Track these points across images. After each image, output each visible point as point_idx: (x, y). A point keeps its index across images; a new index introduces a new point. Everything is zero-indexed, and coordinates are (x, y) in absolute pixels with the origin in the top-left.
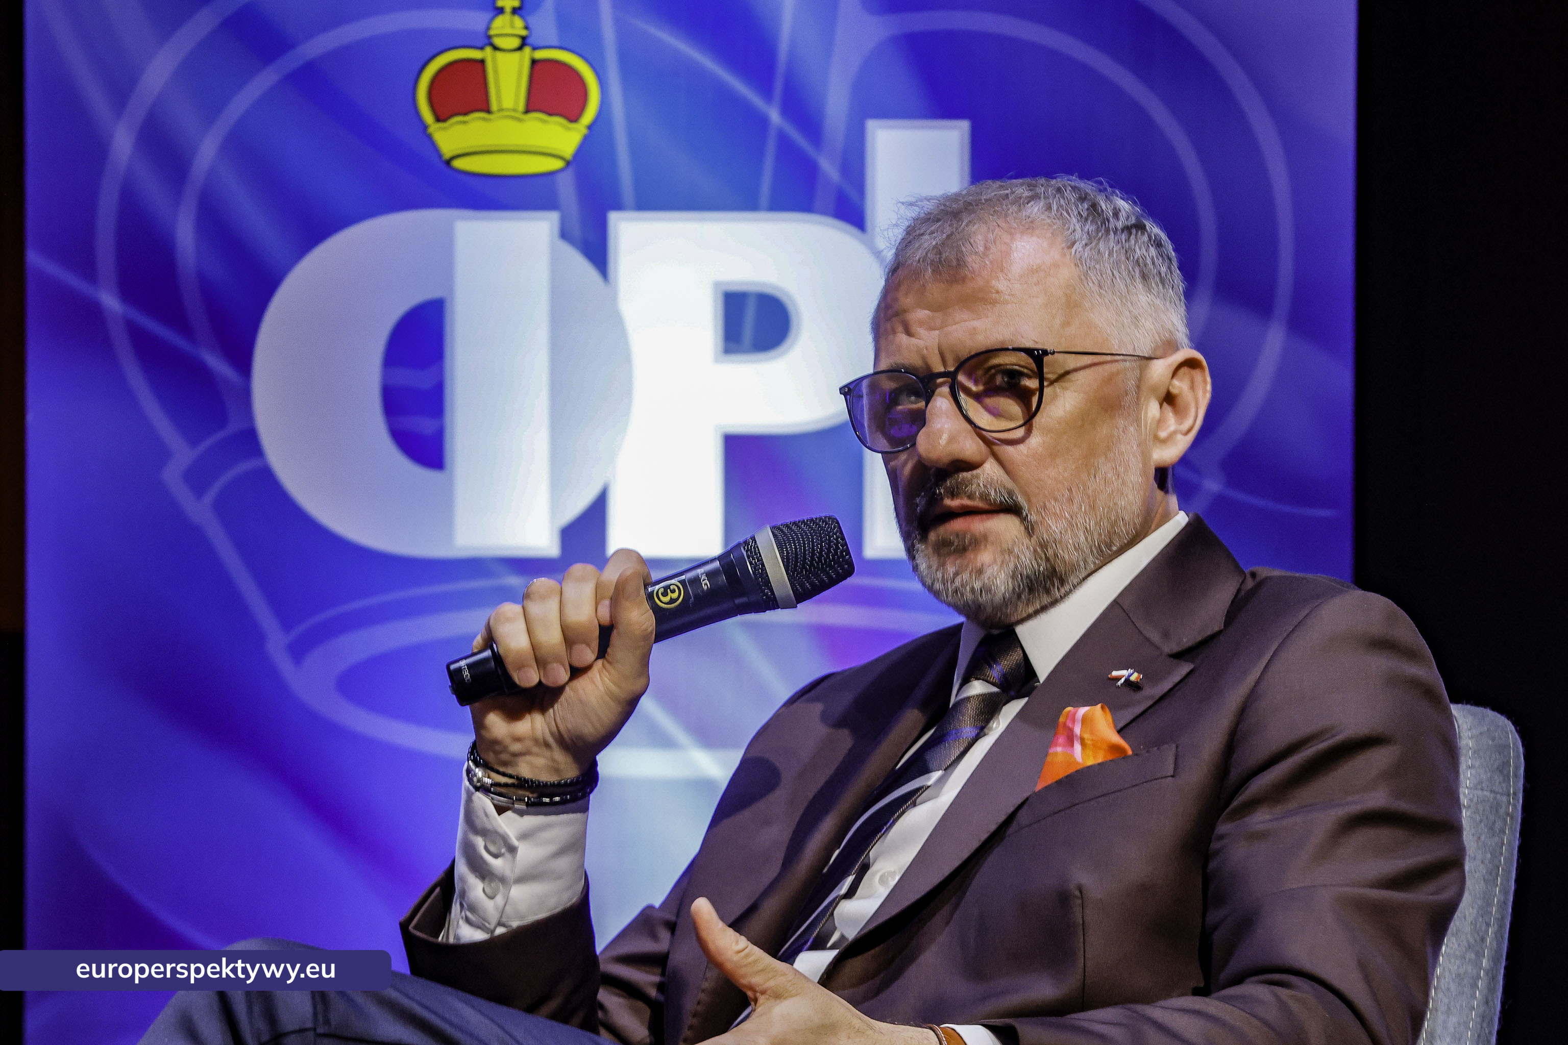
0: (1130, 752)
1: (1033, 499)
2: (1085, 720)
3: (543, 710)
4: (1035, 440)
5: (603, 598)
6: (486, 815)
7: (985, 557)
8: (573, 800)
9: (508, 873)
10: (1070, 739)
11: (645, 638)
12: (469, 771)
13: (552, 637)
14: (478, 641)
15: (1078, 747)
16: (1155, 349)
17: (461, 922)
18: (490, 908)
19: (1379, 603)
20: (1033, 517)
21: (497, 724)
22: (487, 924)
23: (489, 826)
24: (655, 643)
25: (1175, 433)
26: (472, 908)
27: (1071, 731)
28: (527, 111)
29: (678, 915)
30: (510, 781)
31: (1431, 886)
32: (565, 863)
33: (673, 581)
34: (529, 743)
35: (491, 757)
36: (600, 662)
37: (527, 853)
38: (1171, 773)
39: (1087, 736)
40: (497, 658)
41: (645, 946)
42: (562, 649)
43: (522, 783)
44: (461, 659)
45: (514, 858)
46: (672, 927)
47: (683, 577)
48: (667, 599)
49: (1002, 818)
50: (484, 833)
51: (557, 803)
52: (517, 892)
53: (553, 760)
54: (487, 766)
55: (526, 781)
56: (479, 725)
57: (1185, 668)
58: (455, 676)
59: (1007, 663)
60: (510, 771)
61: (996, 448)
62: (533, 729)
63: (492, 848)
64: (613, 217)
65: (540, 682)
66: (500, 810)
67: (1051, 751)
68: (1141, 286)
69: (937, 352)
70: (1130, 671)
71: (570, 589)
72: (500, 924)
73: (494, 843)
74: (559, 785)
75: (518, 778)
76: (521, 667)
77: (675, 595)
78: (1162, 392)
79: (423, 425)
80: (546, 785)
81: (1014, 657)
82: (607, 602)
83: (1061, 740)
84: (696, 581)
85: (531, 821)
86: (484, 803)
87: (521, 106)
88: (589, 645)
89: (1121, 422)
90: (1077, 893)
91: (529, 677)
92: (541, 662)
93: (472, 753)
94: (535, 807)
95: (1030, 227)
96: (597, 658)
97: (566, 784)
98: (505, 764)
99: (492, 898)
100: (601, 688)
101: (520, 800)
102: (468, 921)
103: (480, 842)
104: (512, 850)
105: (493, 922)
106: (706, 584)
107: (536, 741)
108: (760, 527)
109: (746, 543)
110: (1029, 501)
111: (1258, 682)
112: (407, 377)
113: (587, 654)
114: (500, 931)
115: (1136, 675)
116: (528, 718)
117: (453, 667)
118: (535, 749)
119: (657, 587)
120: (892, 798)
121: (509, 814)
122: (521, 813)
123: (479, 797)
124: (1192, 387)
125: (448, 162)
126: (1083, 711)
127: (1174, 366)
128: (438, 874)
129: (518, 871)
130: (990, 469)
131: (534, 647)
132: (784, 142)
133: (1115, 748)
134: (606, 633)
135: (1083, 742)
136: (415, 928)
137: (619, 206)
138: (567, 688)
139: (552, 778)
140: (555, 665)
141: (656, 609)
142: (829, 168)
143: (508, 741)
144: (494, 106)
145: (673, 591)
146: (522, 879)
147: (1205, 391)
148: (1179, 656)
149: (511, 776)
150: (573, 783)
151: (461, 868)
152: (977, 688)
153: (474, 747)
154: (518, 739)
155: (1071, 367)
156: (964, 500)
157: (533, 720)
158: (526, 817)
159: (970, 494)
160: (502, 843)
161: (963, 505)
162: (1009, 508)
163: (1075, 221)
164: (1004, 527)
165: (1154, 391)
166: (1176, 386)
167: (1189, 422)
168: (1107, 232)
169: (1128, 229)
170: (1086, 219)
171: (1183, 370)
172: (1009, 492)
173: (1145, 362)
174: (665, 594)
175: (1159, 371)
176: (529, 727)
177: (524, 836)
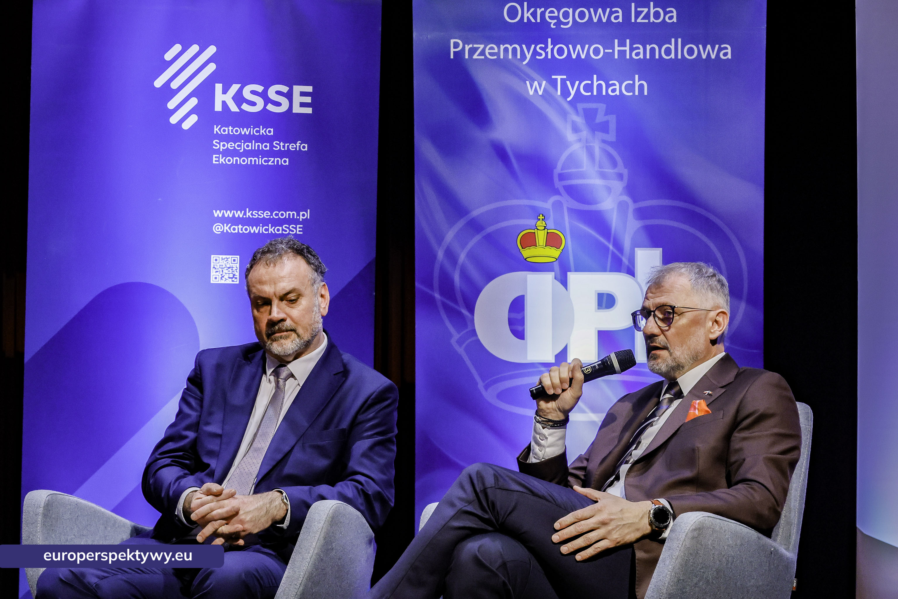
0: (711, 412)
1: (672, 346)
2: (699, 403)
3: (555, 401)
4: (672, 330)
5: (570, 371)
6: (540, 429)
7: (659, 361)
8: (562, 426)
9: (545, 445)
10: (695, 408)
11: (582, 381)
12: (535, 417)
13: (557, 381)
14: (538, 383)
15: (697, 411)
16: (712, 308)
17: (533, 458)
18: (541, 454)
19: (777, 375)
20: (671, 351)
21: (543, 404)
22: (539, 458)
23: (540, 432)
24: (584, 383)
25: (716, 330)
26: (536, 454)
27: (695, 406)
28: (546, 246)
29: (589, 457)
30: (544, 420)
31: (792, 454)
32: (560, 442)
33: (589, 367)
34: (551, 410)
35: (541, 414)
36: (569, 388)
37: (551, 439)
38: (722, 418)
40: (543, 387)
41: (580, 465)
42: (560, 385)
43: (550, 421)
44: (533, 388)
45: (547, 441)
46: (587, 460)
47: (591, 366)
48: (587, 371)
49: (676, 429)
50: (539, 434)
51: (558, 426)
52: (548, 450)
53: (558, 414)
54: (540, 416)
55: (550, 420)
56: (538, 405)
57: (723, 390)
58: (531, 392)
59: (675, 390)
60: (546, 417)
61: (663, 332)
63: (541, 438)
64: (569, 273)
65: (554, 393)
66: (544, 428)
67: (690, 412)
69: (652, 305)
70: (709, 391)
71: (562, 369)
72: (543, 458)
73: (542, 436)
74: (559, 421)
75: (548, 419)
76: (549, 389)
77: (589, 370)
78: (713, 320)
79: (520, 328)
80: (555, 421)
81: (678, 388)
82: (571, 372)
83: (692, 409)
84: (595, 366)
85: (552, 431)
86: (539, 426)
87: (544, 245)
88: (566, 384)
89: (699, 327)
90: (697, 449)
91: (551, 392)
92: (554, 387)
93: (536, 413)
94: (553, 427)
95: (681, 274)
96: (569, 387)
97: (561, 421)
98: (544, 415)
99: (541, 451)
100: (570, 395)
101: (549, 425)
102: (534, 457)
103: (538, 436)
104: (547, 438)
105: (541, 458)
106: (597, 367)
107: (553, 409)
108: (611, 352)
109: (608, 356)
110: (671, 346)
111: (745, 395)
112: (514, 315)
113: (566, 386)
114: (543, 460)
115: (711, 392)
117: (531, 390)
118: (553, 411)
119: (584, 369)
120: (646, 424)
121: (546, 429)
123: (538, 424)
124: (723, 319)
125: (525, 259)
126: (698, 401)
127: (717, 313)
128: (527, 445)
129: (548, 444)
130: (662, 337)
131: (552, 384)
132: (613, 253)
133: (707, 411)
134: (571, 380)
135: (698, 409)
136: (520, 459)
137: (570, 271)
138: (561, 395)
139: (557, 419)
140: (558, 389)
141: (584, 374)
142: (625, 260)
143: (545, 409)
144: (537, 245)
145: (589, 369)
146: (548, 447)
147: (727, 320)
148: (722, 387)
149: (546, 419)
150: (563, 421)
151: (533, 443)
152: (668, 396)
153: (537, 411)
154: (548, 409)
155: (684, 311)
156: (655, 344)
157: (552, 403)
158: (550, 430)
159: (656, 343)
160: (544, 437)
161: (655, 346)
162: (665, 348)
163: (693, 273)
164: (664, 353)
165: (711, 319)
166: (718, 319)
167: (721, 328)
168: (702, 277)
169: (709, 277)
170: (697, 273)
171: (720, 314)
172: (666, 344)
173: (709, 311)
174: (586, 370)
175: (713, 314)
176: (551, 405)
177: (550, 435)
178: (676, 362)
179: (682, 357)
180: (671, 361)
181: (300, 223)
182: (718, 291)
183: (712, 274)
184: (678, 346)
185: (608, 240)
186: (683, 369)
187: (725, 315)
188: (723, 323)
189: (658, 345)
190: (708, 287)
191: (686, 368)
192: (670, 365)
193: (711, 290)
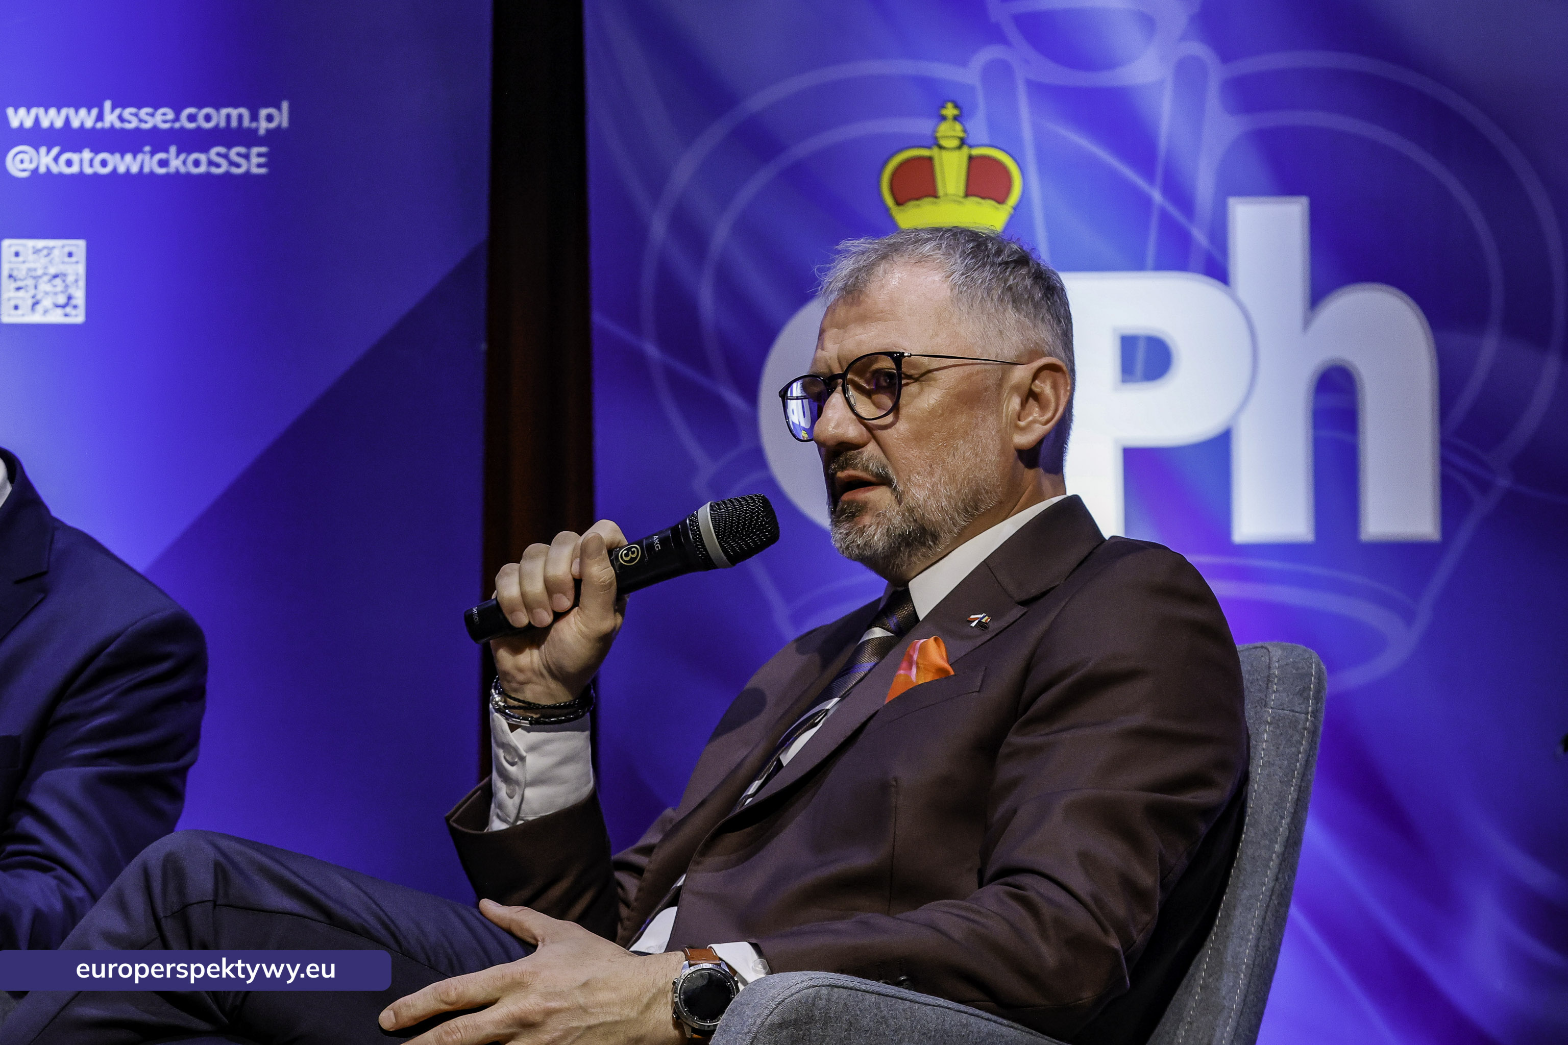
0: (952, 673)
1: (901, 474)
2: (922, 649)
3: (538, 646)
4: (902, 426)
5: (576, 556)
6: (503, 732)
7: (867, 520)
9: (521, 778)
10: (910, 664)
11: (604, 588)
12: (492, 698)
13: (537, 587)
15: (914, 670)
16: (1018, 357)
17: (494, 817)
18: (511, 805)
20: (900, 488)
21: (506, 658)
22: (508, 818)
23: (505, 741)
25: (1034, 421)
26: (500, 806)
27: (912, 657)
28: (966, 196)
30: (516, 703)
32: (568, 771)
33: (634, 544)
34: (530, 674)
35: (504, 686)
36: (576, 609)
37: (535, 763)
38: (977, 689)
39: (920, 661)
40: (497, 606)
42: (545, 597)
43: (529, 706)
45: (525, 766)
48: (627, 559)
49: (857, 726)
50: (503, 745)
51: (557, 722)
52: (530, 793)
53: (548, 688)
54: (503, 693)
55: (529, 703)
59: (901, 614)
60: (520, 696)
61: (875, 432)
62: (532, 662)
63: (508, 758)
65: (530, 623)
66: (513, 728)
67: (897, 674)
68: (1010, 306)
69: (837, 361)
70: (984, 615)
71: (554, 553)
72: (518, 817)
73: (510, 753)
74: (556, 707)
75: (523, 702)
76: (514, 611)
77: (634, 556)
78: (1025, 389)
80: (544, 707)
81: (906, 609)
82: (577, 563)
85: (536, 736)
86: (501, 722)
87: (961, 190)
88: (565, 594)
89: (980, 413)
90: (894, 783)
91: (521, 619)
92: (528, 605)
94: (537, 725)
96: (573, 605)
97: (560, 707)
98: (516, 691)
99: (511, 797)
101: (527, 720)
103: (500, 751)
104: (522, 759)
105: (514, 817)
106: (659, 548)
107: (533, 671)
110: (897, 474)
113: (565, 602)
114: (519, 823)
115: (987, 617)
116: (527, 651)
117: (467, 614)
118: (535, 679)
120: (811, 714)
121: (519, 730)
122: (528, 730)
123: (498, 717)
124: (1055, 387)
126: (922, 642)
127: (1034, 370)
129: (529, 777)
130: (871, 449)
131: (523, 595)
132: (1165, 217)
133: (941, 670)
134: (578, 582)
135: (918, 666)
136: (455, 821)
138: (553, 629)
140: (540, 610)
142: (1200, 236)
143: (514, 672)
144: (941, 192)
145: (633, 553)
146: (533, 783)
147: (1066, 389)
149: (519, 701)
152: (877, 633)
154: (521, 670)
155: (931, 368)
156: (851, 472)
157: (531, 655)
158: (532, 733)
159: (855, 467)
160: (514, 753)
161: (850, 477)
162: (884, 481)
163: (958, 256)
164: (879, 496)
165: (1016, 388)
166: (1038, 386)
167: (1049, 415)
168: (984, 265)
169: (1007, 263)
170: (968, 255)
171: (1045, 373)
172: (884, 468)
173: (1008, 366)
174: (627, 555)
175: (1021, 374)
176: (529, 659)
177: (532, 748)
178: (915, 521)
179: (932, 503)
180: (899, 518)
181: (259, 142)
182: (1036, 306)
183: (1016, 257)
184: (918, 473)
185: (1149, 174)
186: (935, 543)
187: (1058, 375)
188: (1053, 400)
189: (859, 473)
190: (1002, 292)
191: (946, 538)
192: (898, 532)
193: (1014, 301)
